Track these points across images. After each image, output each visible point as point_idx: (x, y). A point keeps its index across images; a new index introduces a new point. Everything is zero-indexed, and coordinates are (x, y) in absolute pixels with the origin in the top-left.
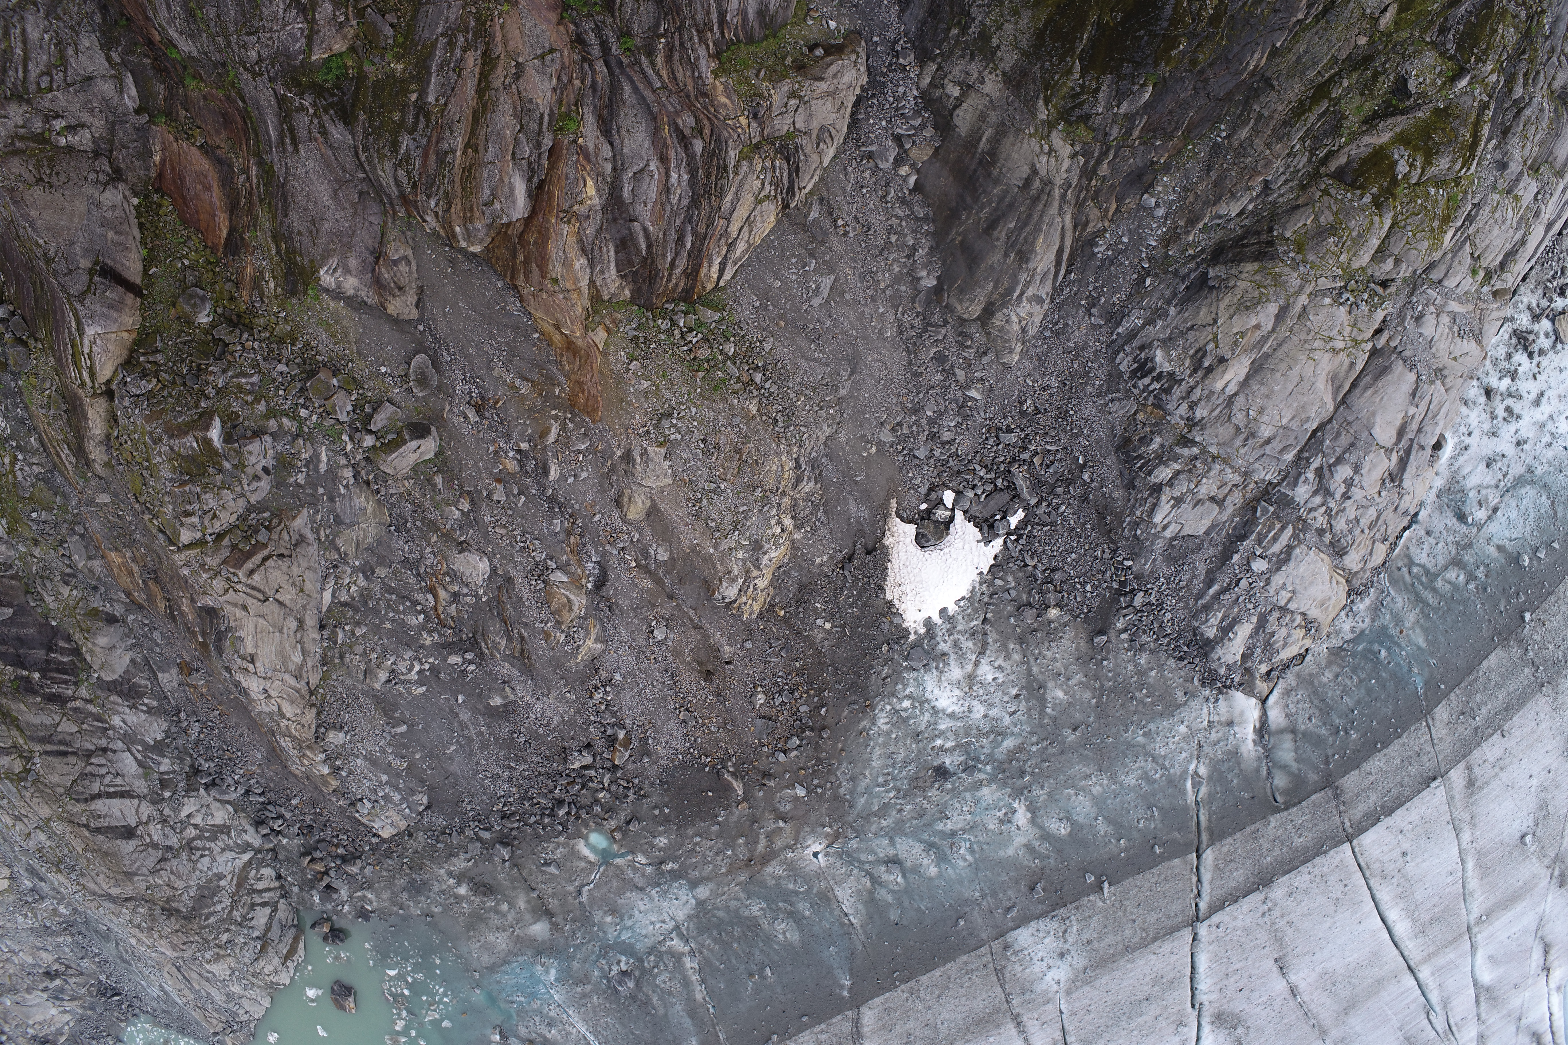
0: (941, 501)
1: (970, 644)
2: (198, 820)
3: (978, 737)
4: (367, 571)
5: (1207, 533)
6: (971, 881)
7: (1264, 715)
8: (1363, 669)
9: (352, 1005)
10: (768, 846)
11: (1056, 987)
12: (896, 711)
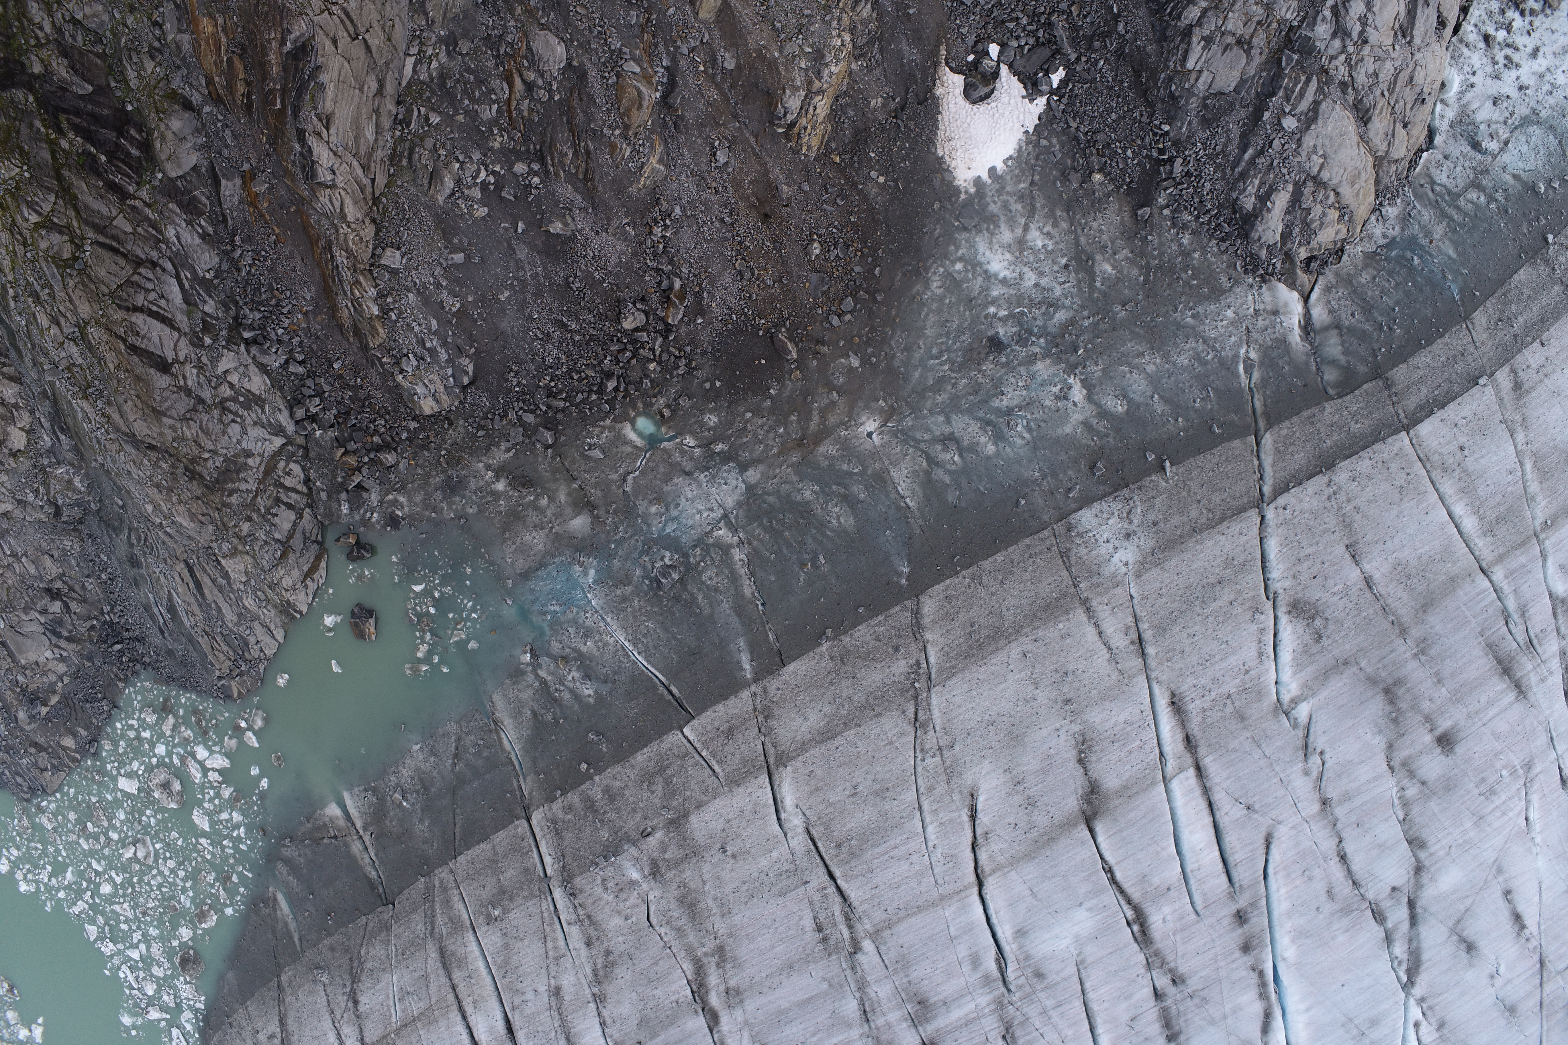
0: (988, 54)
1: (1019, 207)
2: (234, 378)
3: (1030, 307)
4: (450, 43)
5: (1237, 90)
6: (1030, 461)
7: (1307, 315)
8: (1398, 273)
9: (372, 630)
10: (823, 423)
11: (1124, 569)
12: (950, 274)
